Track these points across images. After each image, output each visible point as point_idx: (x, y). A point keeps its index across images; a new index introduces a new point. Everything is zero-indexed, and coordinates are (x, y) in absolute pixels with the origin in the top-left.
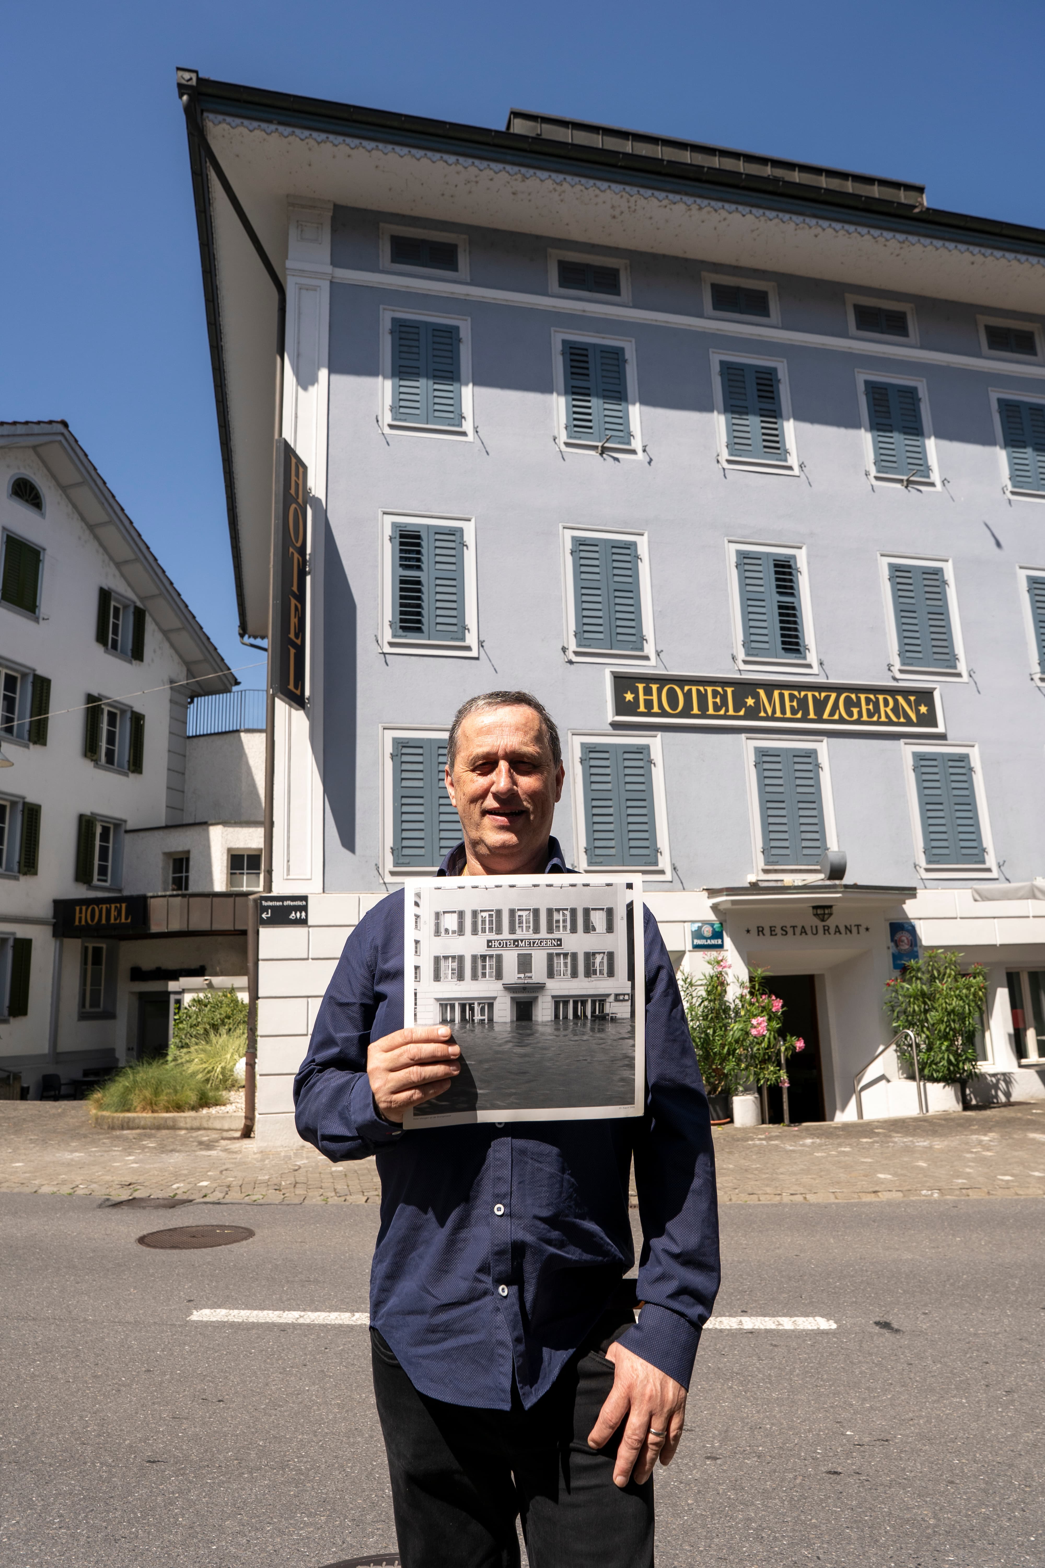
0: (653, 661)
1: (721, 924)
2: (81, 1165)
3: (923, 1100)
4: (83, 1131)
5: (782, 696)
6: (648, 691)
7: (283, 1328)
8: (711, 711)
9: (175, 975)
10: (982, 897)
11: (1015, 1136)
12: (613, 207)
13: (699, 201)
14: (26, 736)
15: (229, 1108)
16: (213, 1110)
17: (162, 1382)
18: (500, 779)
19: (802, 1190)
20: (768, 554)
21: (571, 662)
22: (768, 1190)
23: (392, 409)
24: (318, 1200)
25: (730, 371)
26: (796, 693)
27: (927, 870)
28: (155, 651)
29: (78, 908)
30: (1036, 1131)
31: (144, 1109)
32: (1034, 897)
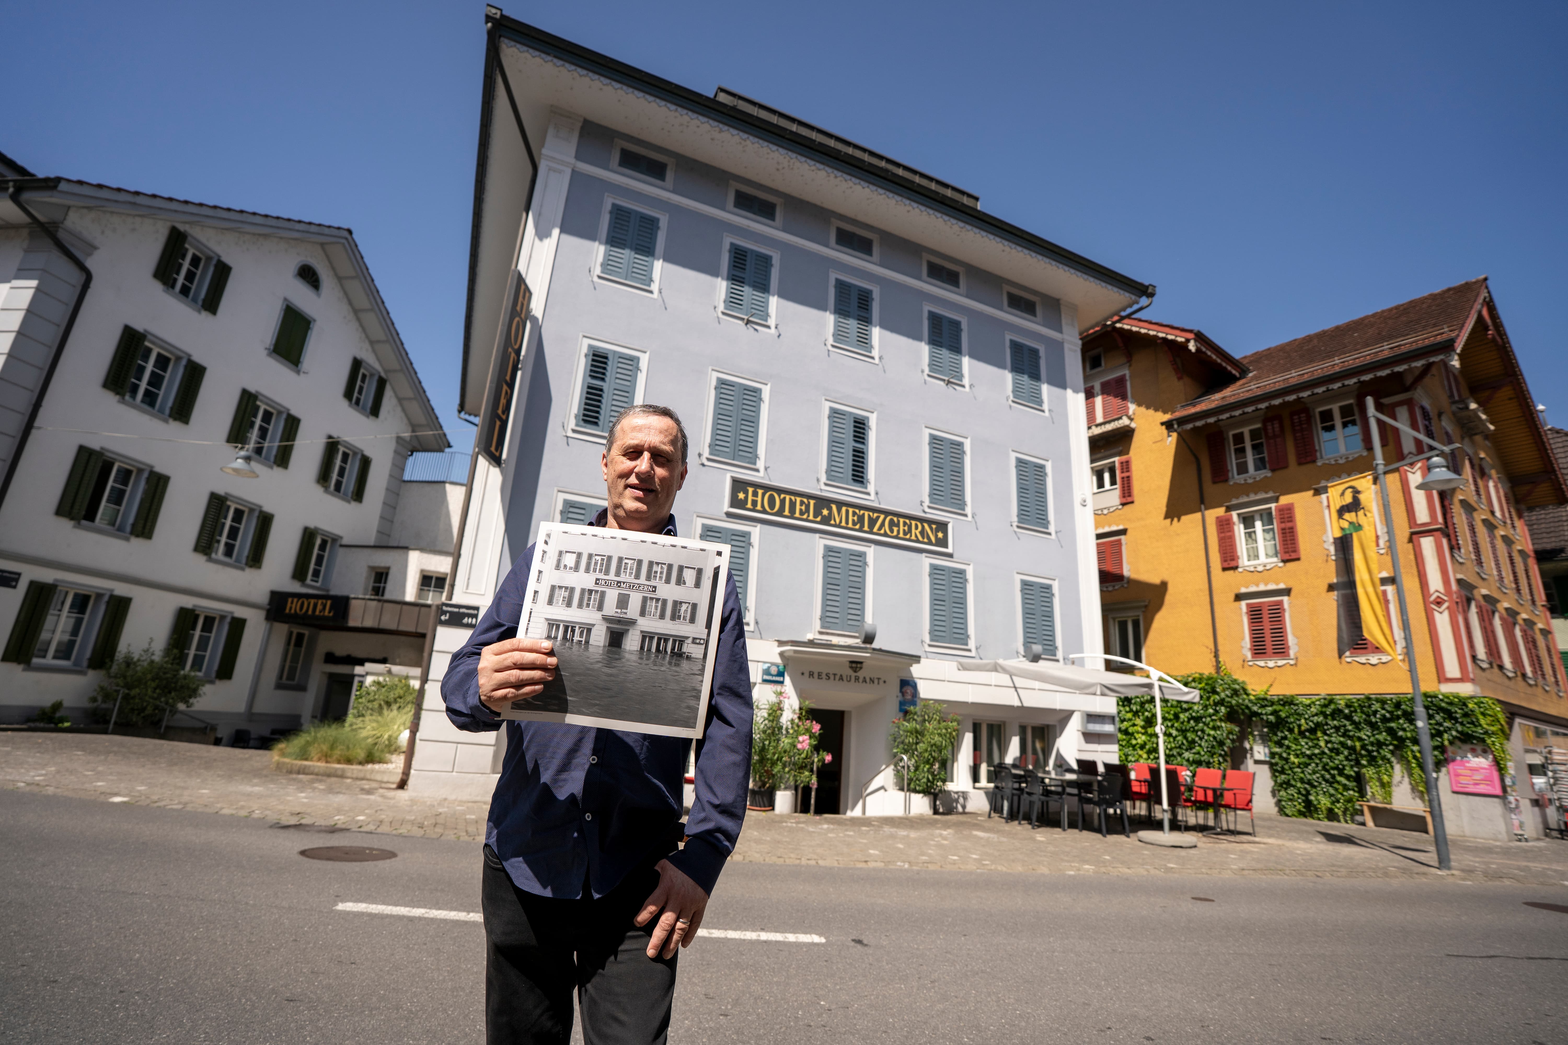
0: (762, 473)
1: (785, 666)
2: (260, 796)
3: (907, 805)
4: (265, 772)
5: (847, 512)
6: (755, 494)
7: (411, 919)
8: (797, 515)
9: (361, 662)
10: (964, 668)
11: (965, 833)
12: (778, 163)
13: (836, 172)
14: (272, 459)
15: (390, 766)
16: (377, 766)
17: (306, 948)
18: (643, 464)
19: (815, 857)
20: (851, 413)
21: (703, 465)
22: (792, 855)
23: (602, 265)
24: (452, 837)
25: (842, 287)
26: (857, 511)
27: (930, 646)
28: (389, 412)
29: (290, 600)
30: (978, 830)
31: (319, 760)
32: (996, 670)
